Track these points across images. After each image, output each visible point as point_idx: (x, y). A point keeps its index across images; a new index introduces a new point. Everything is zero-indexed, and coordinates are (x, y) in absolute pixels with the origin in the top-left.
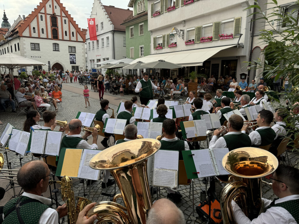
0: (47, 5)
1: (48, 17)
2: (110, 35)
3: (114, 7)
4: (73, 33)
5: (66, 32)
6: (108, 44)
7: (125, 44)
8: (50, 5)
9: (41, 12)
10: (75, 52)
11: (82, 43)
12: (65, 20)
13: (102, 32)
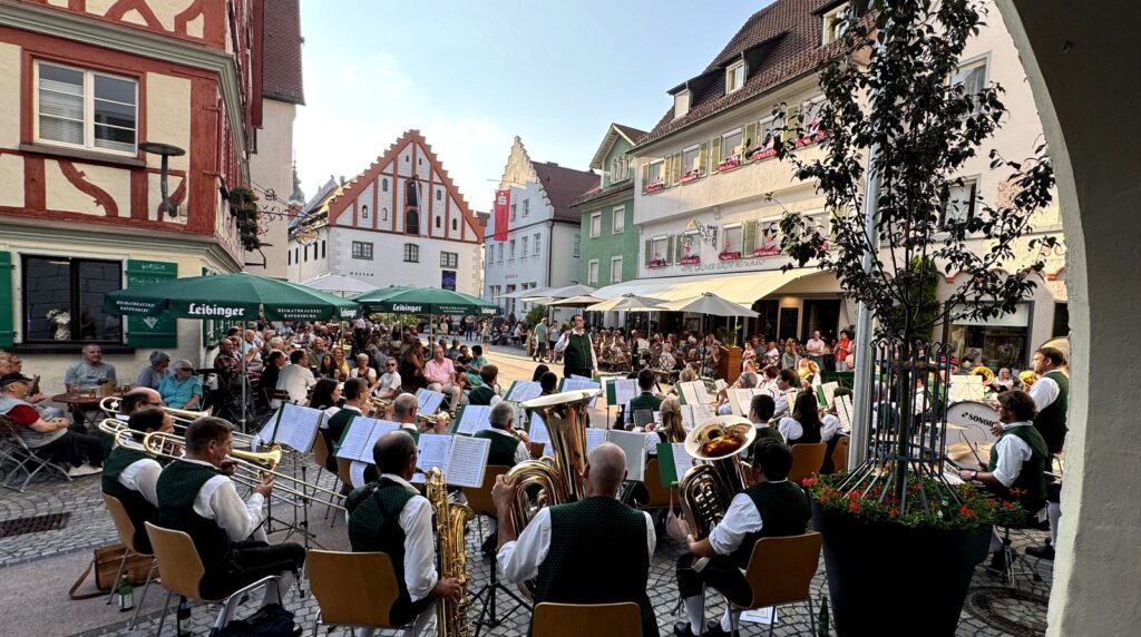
0: (401, 157)
1: (401, 183)
2: (544, 230)
3: (557, 165)
4: (455, 221)
5: (438, 218)
6: (538, 249)
7: (577, 251)
8: (408, 157)
9: (385, 171)
10: (456, 266)
11: (475, 246)
12: (439, 192)
13: (525, 222)
